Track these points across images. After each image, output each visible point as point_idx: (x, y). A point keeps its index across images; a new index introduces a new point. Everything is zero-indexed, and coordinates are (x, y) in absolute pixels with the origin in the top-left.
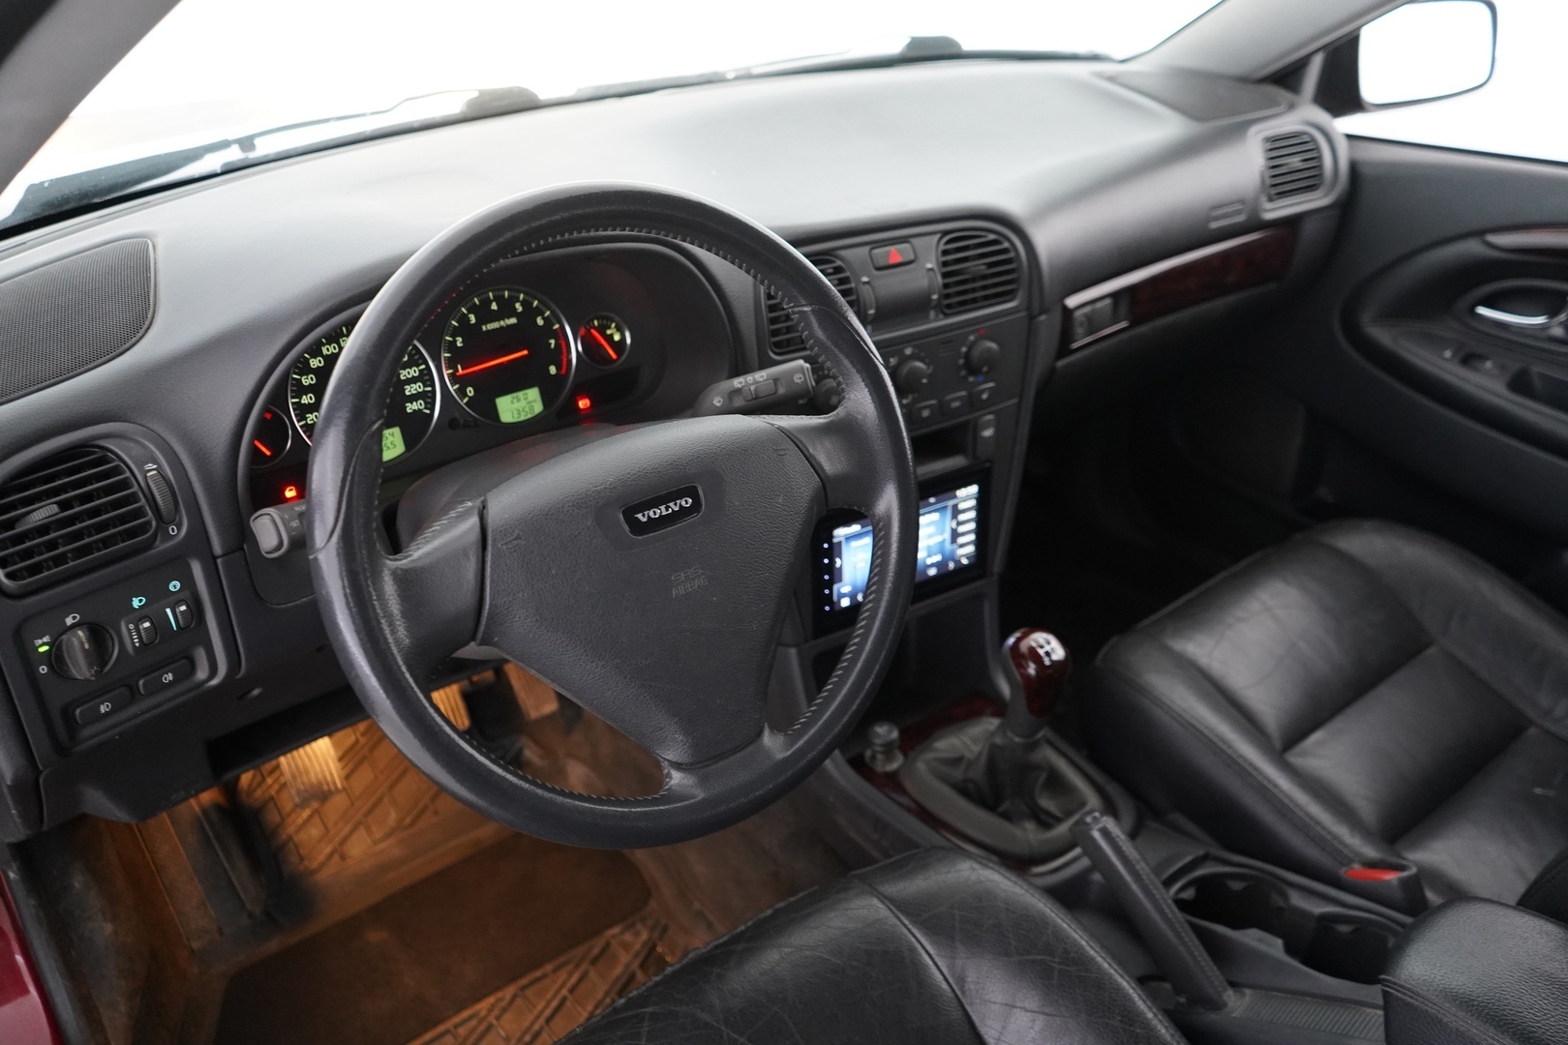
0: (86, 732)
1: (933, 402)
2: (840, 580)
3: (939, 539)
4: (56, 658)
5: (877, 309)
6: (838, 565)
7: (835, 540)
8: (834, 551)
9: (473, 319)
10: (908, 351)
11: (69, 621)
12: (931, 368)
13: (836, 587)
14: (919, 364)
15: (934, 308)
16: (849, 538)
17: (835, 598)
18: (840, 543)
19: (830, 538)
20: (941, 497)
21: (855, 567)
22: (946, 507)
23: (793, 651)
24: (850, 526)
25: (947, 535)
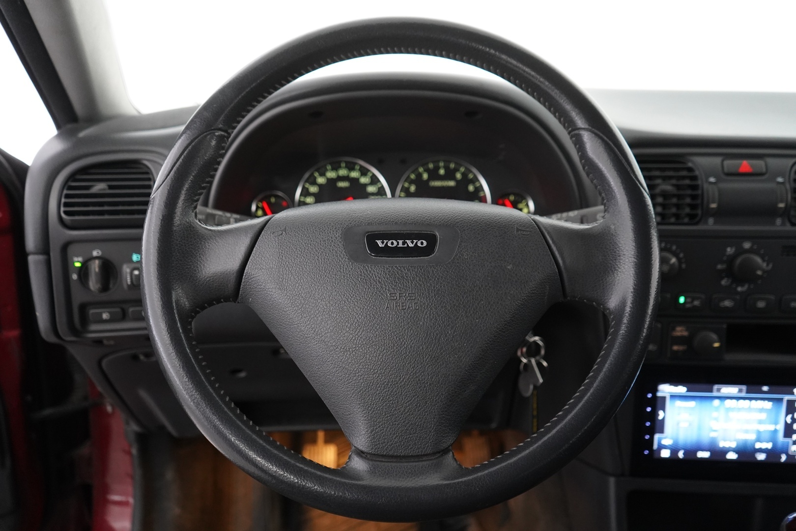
0: (93, 327)
1: (772, 297)
2: (662, 431)
3: (772, 427)
4: (84, 272)
5: (719, 205)
6: (660, 417)
7: (659, 394)
8: (658, 403)
9: (425, 176)
10: (747, 245)
11: (95, 253)
12: (771, 266)
13: (657, 436)
14: (758, 260)
15: (781, 216)
16: (674, 397)
17: (655, 447)
18: (664, 398)
19: (655, 390)
20: (775, 388)
21: (678, 424)
22: (780, 400)
23: (612, 480)
24: (676, 386)
25: (781, 427)
